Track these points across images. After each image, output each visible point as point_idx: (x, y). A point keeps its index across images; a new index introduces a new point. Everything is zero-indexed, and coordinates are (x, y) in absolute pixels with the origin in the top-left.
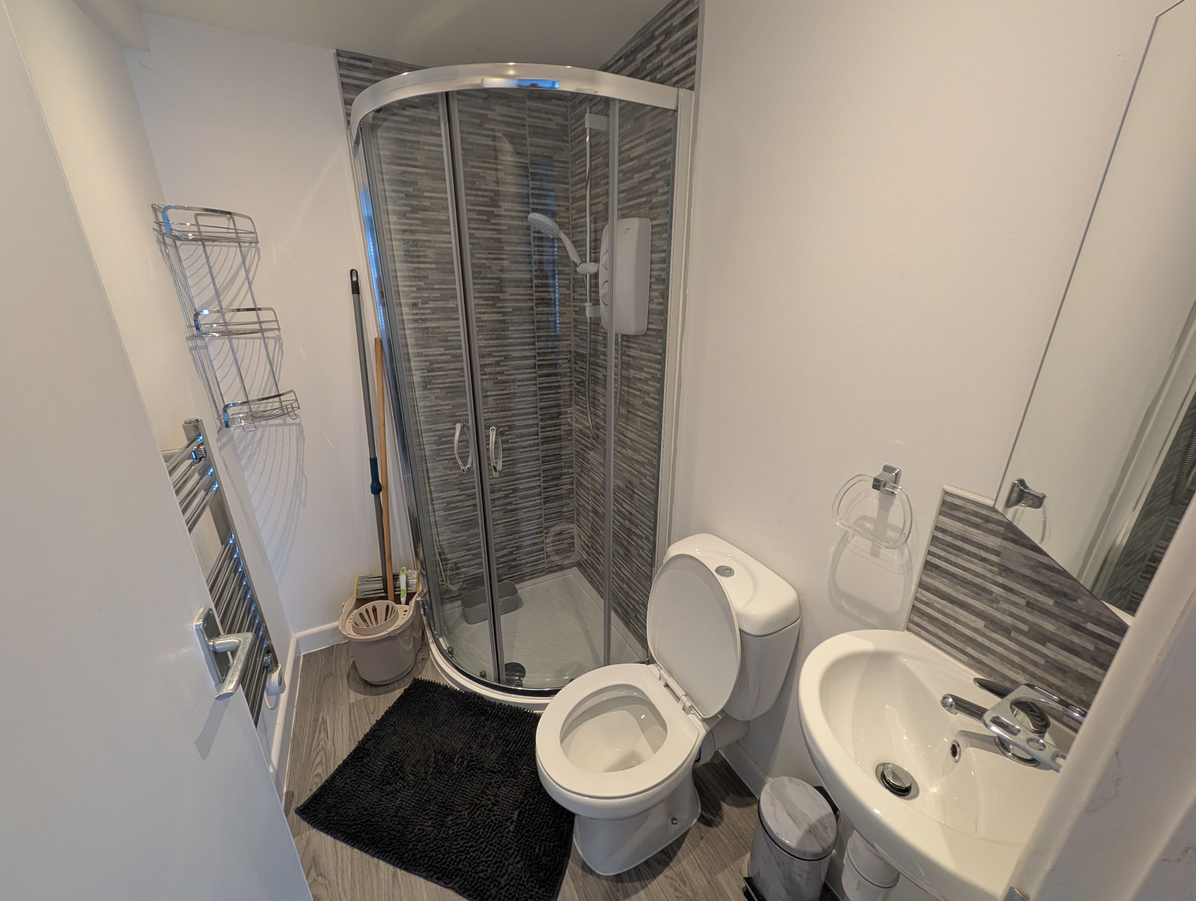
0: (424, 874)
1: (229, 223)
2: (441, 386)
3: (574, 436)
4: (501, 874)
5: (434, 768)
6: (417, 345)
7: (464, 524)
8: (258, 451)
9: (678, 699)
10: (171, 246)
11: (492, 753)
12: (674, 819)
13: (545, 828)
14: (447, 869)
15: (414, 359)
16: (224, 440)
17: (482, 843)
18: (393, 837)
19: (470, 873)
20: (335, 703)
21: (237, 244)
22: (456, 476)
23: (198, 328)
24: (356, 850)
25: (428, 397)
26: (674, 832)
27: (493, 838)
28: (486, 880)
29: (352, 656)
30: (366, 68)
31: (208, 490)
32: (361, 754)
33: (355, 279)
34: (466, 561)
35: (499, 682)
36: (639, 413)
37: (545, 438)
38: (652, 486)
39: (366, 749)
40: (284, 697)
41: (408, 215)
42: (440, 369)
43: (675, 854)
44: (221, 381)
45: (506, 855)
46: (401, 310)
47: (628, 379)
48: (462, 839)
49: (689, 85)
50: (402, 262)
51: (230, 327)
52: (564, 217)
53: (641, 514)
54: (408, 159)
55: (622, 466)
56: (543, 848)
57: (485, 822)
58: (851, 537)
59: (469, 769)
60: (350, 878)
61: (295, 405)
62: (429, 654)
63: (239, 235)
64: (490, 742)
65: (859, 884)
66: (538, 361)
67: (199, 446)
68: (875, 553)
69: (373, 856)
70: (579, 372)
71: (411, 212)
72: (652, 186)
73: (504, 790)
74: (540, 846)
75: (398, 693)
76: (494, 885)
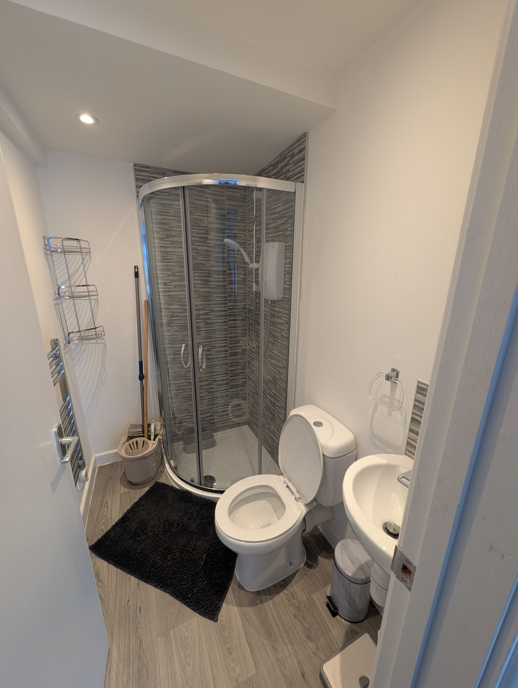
0: (154, 584)
1: (77, 244)
2: (177, 325)
3: (247, 353)
4: (195, 587)
5: (163, 529)
6: (166, 304)
7: (187, 398)
8: (83, 355)
9: (293, 493)
10: (50, 255)
11: (194, 523)
12: (291, 563)
13: (220, 564)
14: (166, 582)
15: (164, 311)
16: (66, 350)
17: (185, 570)
18: (139, 564)
19: (178, 585)
20: (113, 492)
21: (80, 254)
22: (183, 372)
23: (59, 295)
24: (119, 570)
25: (170, 330)
26: (291, 570)
27: (192, 568)
28: (186, 589)
29: (124, 468)
30: (148, 171)
31: (59, 373)
32: (125, 520)
33: (136, 270)
34: (187, 419)
35: (201, 485)
36: (279, 341)
37: (232, 353)
38: (284, 379)
39: (128, 517)
40: (87, 484)
41: (164, 239)
42: (177, 316)
43: (290, 582)
44: (68, 320)
45: (198, 576)
46: (158, 286)
47: (274, 323)
48: (175, 567)
49: (301, 180)
50: (159, 262)
51: (73, 294)
52: (244, 240)
53: (280, 395)
54: (165, 212)
55: (271, 369)
56: (218, 574)
57: (188, 559)
58: (379, 406)
59: (181, 530)
60: (115, 584)
61: (103, 333)
62: (164, 469)
63: (82, 249)
64: (194, 517)
65: (377, 588)
66: (229, 312)
67: (57, 352)
68: (390, 414)
69: (128, 573)
70: (250, 319)
71: (166, 238)
72: (285, 226)
73: (199, 543)
74: (217, 573)
75: (147, 489)
76: (190, 592)
